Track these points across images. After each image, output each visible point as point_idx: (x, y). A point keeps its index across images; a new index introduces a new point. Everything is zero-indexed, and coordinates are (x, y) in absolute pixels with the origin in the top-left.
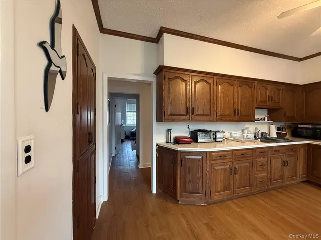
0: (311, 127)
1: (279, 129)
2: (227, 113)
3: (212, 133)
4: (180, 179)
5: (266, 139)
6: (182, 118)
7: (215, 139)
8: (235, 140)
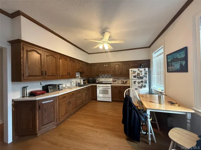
0: (92, 79)
1: (84, 81)
2: (64, 74)
3: (57, 86)
4: (39, 118)
5: (80, 85)
6: (38, 77)
7: (59, 89)
8: (68, 88)
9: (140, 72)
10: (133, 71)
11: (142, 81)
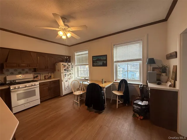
9: (69, 66)
10: (64, 65)
11: (70, 74)
